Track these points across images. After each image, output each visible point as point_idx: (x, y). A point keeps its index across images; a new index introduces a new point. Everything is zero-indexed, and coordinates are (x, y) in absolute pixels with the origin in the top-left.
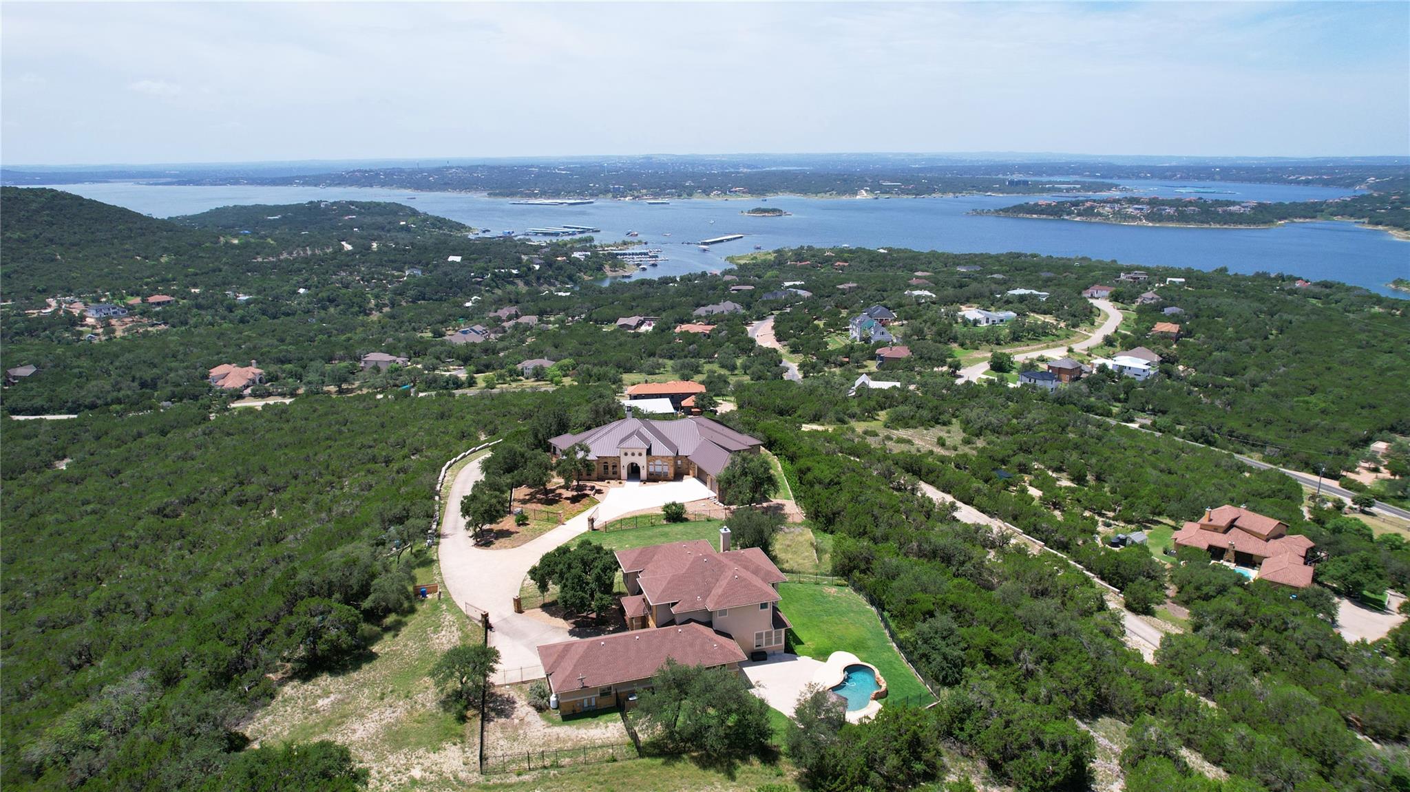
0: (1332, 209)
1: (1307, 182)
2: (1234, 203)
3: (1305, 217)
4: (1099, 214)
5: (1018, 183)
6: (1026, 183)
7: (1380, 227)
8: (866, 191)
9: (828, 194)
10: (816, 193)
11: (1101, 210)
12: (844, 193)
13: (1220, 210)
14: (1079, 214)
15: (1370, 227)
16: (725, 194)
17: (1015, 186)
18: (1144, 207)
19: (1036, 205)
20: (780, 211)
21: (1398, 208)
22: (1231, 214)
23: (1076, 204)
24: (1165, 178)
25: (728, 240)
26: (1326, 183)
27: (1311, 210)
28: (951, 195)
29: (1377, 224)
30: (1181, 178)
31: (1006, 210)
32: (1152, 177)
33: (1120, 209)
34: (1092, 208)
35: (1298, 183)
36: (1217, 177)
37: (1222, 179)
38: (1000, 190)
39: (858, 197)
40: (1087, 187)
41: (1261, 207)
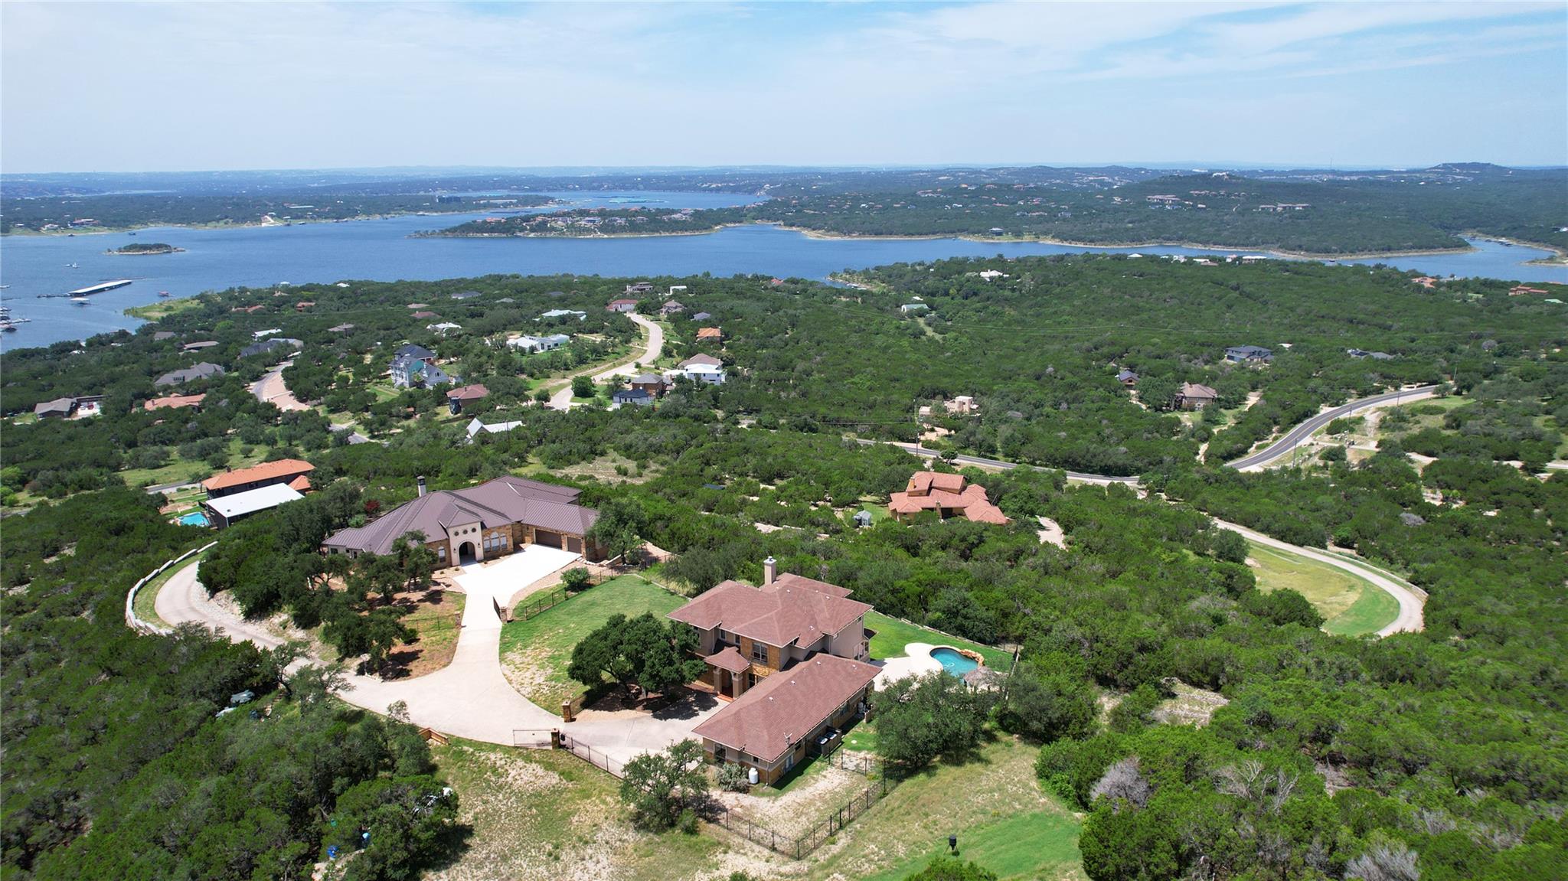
0: (752, 214)
1: (718, 190)
2: (673, 212)
3: (735, 222)
4: (553, 229)
5: (449, 200)
6: (457, 199)
7: (794, 229)
8: (272, 216)
9: (222, 223)
10: (206, 222)
11: (553, 224)
12: (244, 220)
13: (665, 218)
14: (532, 230)
15: (787, 229)
16: (66, 227)
17: (446, 204)
18: (596, 218)
19: (485, 222)
20: (167, 246)
21: (800, 211)
22: (676, 222)
23: (527, 219)
24: (594, 188)
25: (111, 288)
26: (735, 190)
27: (737, 215)
28: (378, 217)
29: (792, 225)
30: (608, 188)
31: (453, 230)
32: (581, 188)
33: (573, 223)
34: (544, 223)
35: (711, 190)
36: (641, 186)
37: (645, 188)
38: (431, 209)
39: (264, 225)
40: (524, 201)
41: (697, 214)
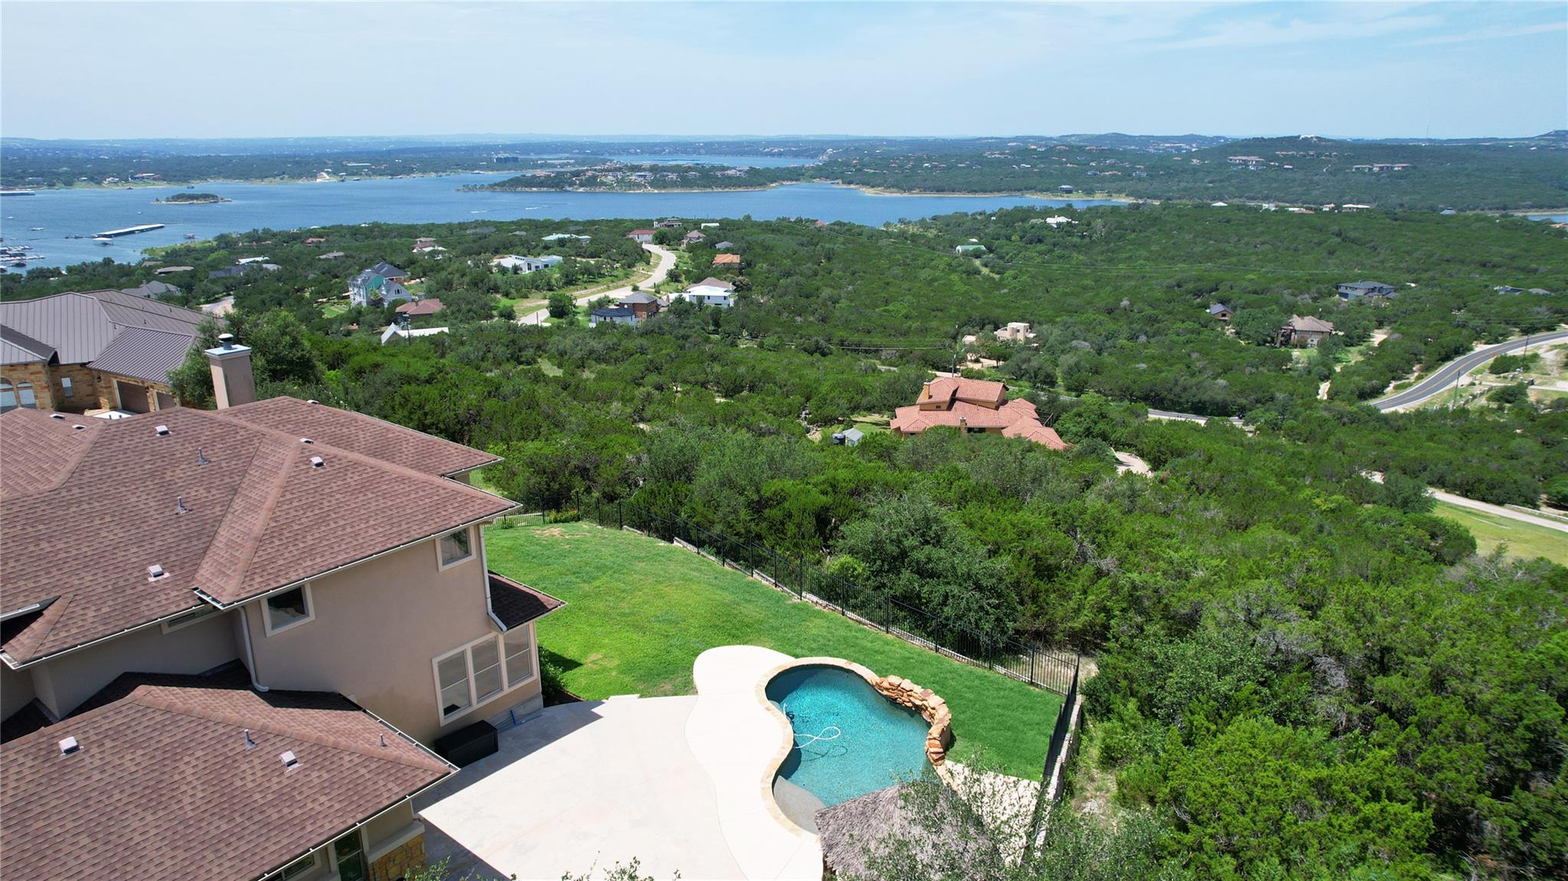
0: (809, 174)
1: (780, 154)
3: (792, 180)
4: (603, 184)
5: (507, 160)
6: (515, 160)
7: (852, 186)
8: (328, 173)
9: (278, 179)
10: (260, 177)
11: (603, 179)
12: (300, 176)
13: (719, 174)
14: (581, 185)
15: (845, 186)
16: (127, 180)
17: (503, 164)
18: (647, 173)
19: (534, 177)
20: (214, 197)
21: (860, 170)
22: (730, 177)
23: (577, 174)
26: (797, 154)
27: (795, 175)
28: (433, 175)
29: (850, 183)
31: (502, 184)
33: (623, 178)
34: (594, 177)
38: (488, 168)
39: (318, 180)
41: (752, 171)
